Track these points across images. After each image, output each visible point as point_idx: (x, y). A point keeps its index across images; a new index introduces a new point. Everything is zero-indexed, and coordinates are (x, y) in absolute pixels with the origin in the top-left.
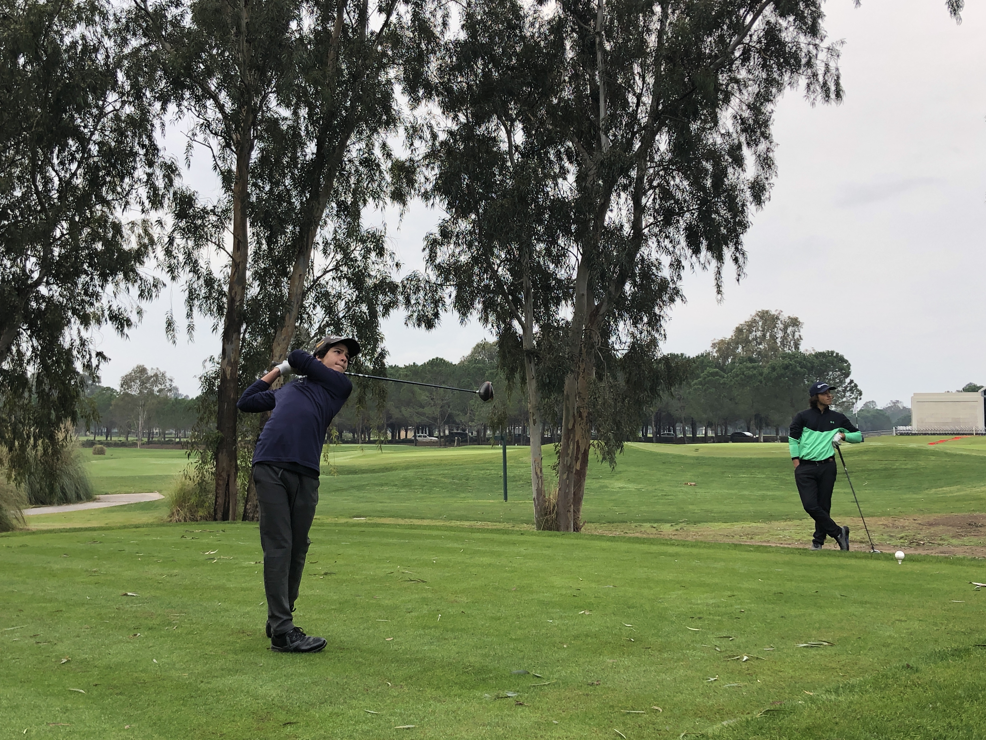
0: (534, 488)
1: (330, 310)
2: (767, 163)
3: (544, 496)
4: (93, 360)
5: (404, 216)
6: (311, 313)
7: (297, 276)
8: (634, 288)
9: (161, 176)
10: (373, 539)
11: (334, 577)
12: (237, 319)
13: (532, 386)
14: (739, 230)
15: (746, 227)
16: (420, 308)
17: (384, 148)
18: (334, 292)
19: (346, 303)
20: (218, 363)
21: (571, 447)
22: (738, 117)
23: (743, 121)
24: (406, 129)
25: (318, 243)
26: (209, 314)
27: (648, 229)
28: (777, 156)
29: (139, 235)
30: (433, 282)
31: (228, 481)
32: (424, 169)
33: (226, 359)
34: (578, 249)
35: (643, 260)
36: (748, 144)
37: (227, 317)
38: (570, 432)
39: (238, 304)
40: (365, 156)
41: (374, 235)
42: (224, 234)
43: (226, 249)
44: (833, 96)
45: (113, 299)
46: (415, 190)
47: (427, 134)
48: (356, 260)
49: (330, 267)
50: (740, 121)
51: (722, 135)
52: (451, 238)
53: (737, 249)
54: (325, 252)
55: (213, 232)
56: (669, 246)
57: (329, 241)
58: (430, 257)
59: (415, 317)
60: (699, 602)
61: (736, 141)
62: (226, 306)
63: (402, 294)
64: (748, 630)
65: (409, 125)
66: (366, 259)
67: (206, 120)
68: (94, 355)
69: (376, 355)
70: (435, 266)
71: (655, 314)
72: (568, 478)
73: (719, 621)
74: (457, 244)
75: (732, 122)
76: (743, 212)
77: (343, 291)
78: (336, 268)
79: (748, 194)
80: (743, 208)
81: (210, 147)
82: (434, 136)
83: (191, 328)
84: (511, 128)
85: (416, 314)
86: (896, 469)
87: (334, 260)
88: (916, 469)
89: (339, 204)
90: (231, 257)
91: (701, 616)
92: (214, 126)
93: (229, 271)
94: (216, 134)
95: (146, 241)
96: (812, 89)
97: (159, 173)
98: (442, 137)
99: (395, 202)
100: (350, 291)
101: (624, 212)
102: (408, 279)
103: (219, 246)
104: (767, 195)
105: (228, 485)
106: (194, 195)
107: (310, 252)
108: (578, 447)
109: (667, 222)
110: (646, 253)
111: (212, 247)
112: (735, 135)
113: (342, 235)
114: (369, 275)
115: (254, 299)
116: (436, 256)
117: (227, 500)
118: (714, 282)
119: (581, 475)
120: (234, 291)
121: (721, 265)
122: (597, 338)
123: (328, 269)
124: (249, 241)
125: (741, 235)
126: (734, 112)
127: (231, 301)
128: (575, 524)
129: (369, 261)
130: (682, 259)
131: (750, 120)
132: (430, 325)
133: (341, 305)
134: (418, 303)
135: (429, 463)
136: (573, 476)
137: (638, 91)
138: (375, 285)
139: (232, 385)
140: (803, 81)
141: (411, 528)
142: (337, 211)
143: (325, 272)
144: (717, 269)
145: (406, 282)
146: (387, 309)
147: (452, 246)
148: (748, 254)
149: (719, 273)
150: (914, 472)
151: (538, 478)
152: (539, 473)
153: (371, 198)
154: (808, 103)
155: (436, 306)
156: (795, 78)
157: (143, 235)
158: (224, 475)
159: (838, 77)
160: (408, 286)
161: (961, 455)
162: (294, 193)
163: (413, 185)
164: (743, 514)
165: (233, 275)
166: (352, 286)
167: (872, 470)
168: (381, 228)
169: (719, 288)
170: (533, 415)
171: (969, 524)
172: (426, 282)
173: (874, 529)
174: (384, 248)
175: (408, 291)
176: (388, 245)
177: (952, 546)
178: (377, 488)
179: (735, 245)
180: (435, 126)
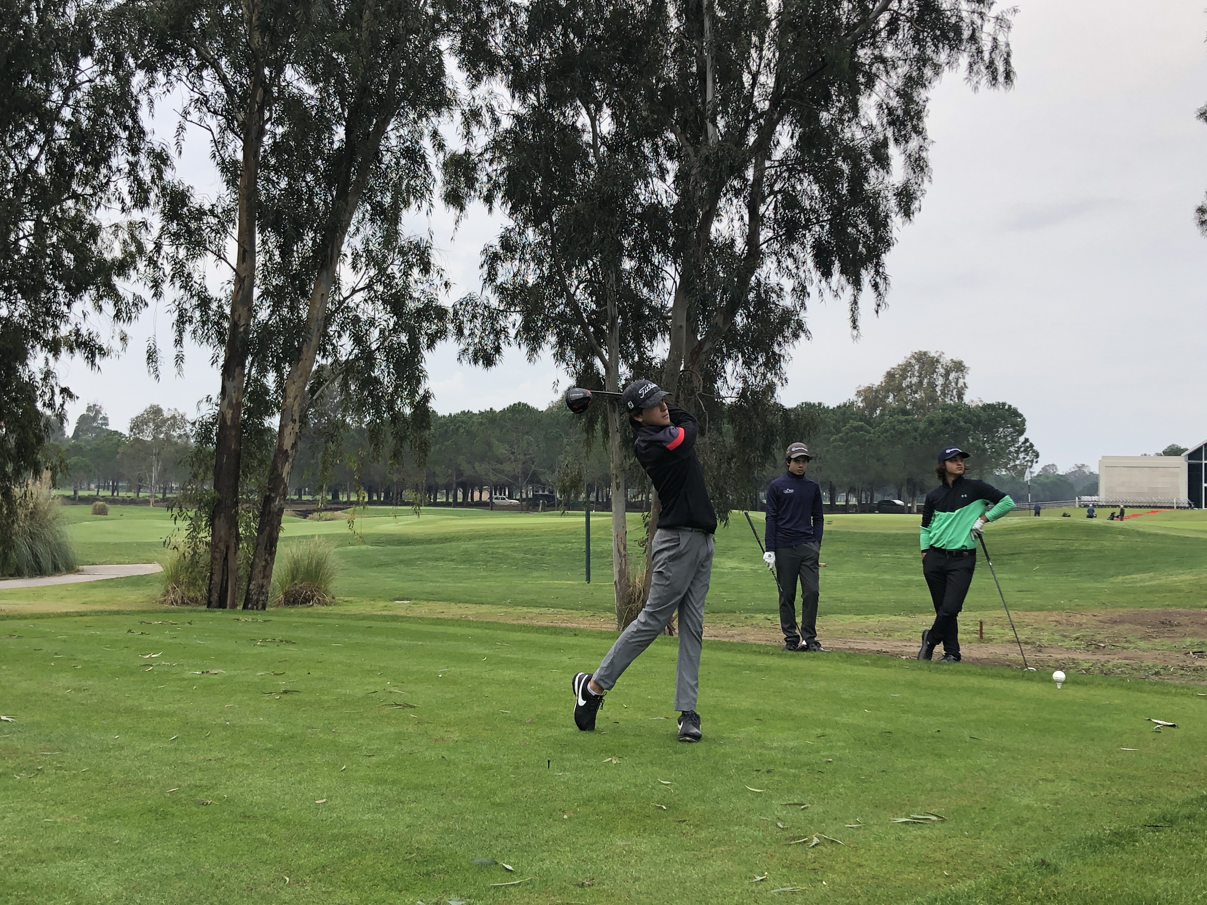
0: (616, 569)
1: (359, 340)
2: (919, 165)
3: (628, 580)
4: (56, 398)
5: (461, 224)
6: (336, 344)
7: (318, 296)
8: (747, 320)
9: (148, 166)
10: (378, 639)
11: (295, 697)
12: (240, 350)
13: (616, 440)
14: (880, 248)
15: (889, 245)
16: (477, 340)
17: (434, 137)
18: (366, 318)
19: (380, 331)
20: (217, 405)
22: (884, 107)
23: (891, 111)
24: (463, 114)
25: (345, 255)
26: (205, 343)
27: (766, 245)
28: (931, 156)
29: (125, 242)
30: (493, 307)
31: (227, 554)
32: (486, 164)
33: (226, 401)
34: (676, 269)
35: (759, 283)
36: (896, 140)
37: (228, 346)
39: (242, 332)
40: (406, 145)
41: (417, 246)
42: (226, 241)
43: (229, 261)
44: (1001, 78)
45: (82, 321)
46: (475, 191)
47: (487, 119)
48: (394, 278)
49: (361, 285)
50: (886, 111)
51: (863, 128)
52: (515, 252)
53: (877, 272)
54: (354, 266)
55: (212, 238)
56: (792, 266)
57: (360, 253)
58: (489, 274)
59: (470, 352)
60: (775, 745)
61: (881, 137)
62: (227, 332)
63: (452, 322)
64: (831, 792)
65: (467, 109)
66: (407, 276)
67: (202, 94)
68: (57, 390)
69: (418, 398)
70: (496, 287)
71: (774, 353)
73: (795, 776)
74: (523, 260)
75: (876, 112)
76: (885, 225)
77: (377, 316)
78: (369, 287)
79: (893, 202)
80: (886, 221)
81: (210, 130)
82: (496, 122)
83: (179, 359)
84: (596, 115)
85: (472, 348)
86: (1075, 550)
87: (366, 276)
88: (1100, 551)
89: (374, 206)
90: (234, 270)
91: (771, 767)
92: (212, 101)
93: (232, 288)
94: (215, 113)
95: (133, 249)
96: (975, 70)
97: (144, 160)
98: (507, 123)
99: (451, 206)
100: (387, 317)
101: (737, 224)
102: (461, 304)
103: (220, 256)
104: (917, 204)
105: (226, 559)
106: (188, 191)
107: (336, 266)
109: (791, 237)
110: (763, 275)
111: (210, 257)
112: (879, 129)
113: (377, 245)
114: (411, 297)
115: (265, 325)
116: (496, 274)
117: (225, 577)
118: (849, 314)
120: (237, 313)
121: (858, 293)
122: (698, 382)
123: (357, 288)
124: (257, 250)
125: (883, 255)
126: (879, 99)
127: (235, 325)
129: (411, 279)
130: (807, 284)
131: (899, 110)
132: (489, 362)
133: (375, 334)
134: (474, 333)
135: (499, 532)
137: (754, 68)
138: (418, 310)
139: (233, 433)
140: (964, 59)
141: (436, 624)
142: (371, 215)
143: (354, 291)
144: (853, 298)
145: (458, 307)
146: (433, 340)
147: (517, 262)
148: (890, 279)
149: (855, 302)
150: (1098, 554)
151: (621, 556)
152: (622, 550)
153: (413, 198)
154: (969, 88)
155: (498, 338)
156: (955, 56)
157: (129, 241)
158: (222, 546)
159: (1008, 55)
160: (461, 311)
161: (1156, 535)
163: (473, 185)
164: (880, 605)
165: (235, 293)
166: (389, 309)
167: (1045, 551)
168: (426, 237)
169: (854, 321)
170: (617, 477)
171: (1163, 623)
172: (485, 307)
173: (1043, 626)
174: (430, 263)
175: (461, 318)
176: (436, 259)
177: (1140, 650)
178: (430, 563)
179: (876, 267)
180: (496, 108)
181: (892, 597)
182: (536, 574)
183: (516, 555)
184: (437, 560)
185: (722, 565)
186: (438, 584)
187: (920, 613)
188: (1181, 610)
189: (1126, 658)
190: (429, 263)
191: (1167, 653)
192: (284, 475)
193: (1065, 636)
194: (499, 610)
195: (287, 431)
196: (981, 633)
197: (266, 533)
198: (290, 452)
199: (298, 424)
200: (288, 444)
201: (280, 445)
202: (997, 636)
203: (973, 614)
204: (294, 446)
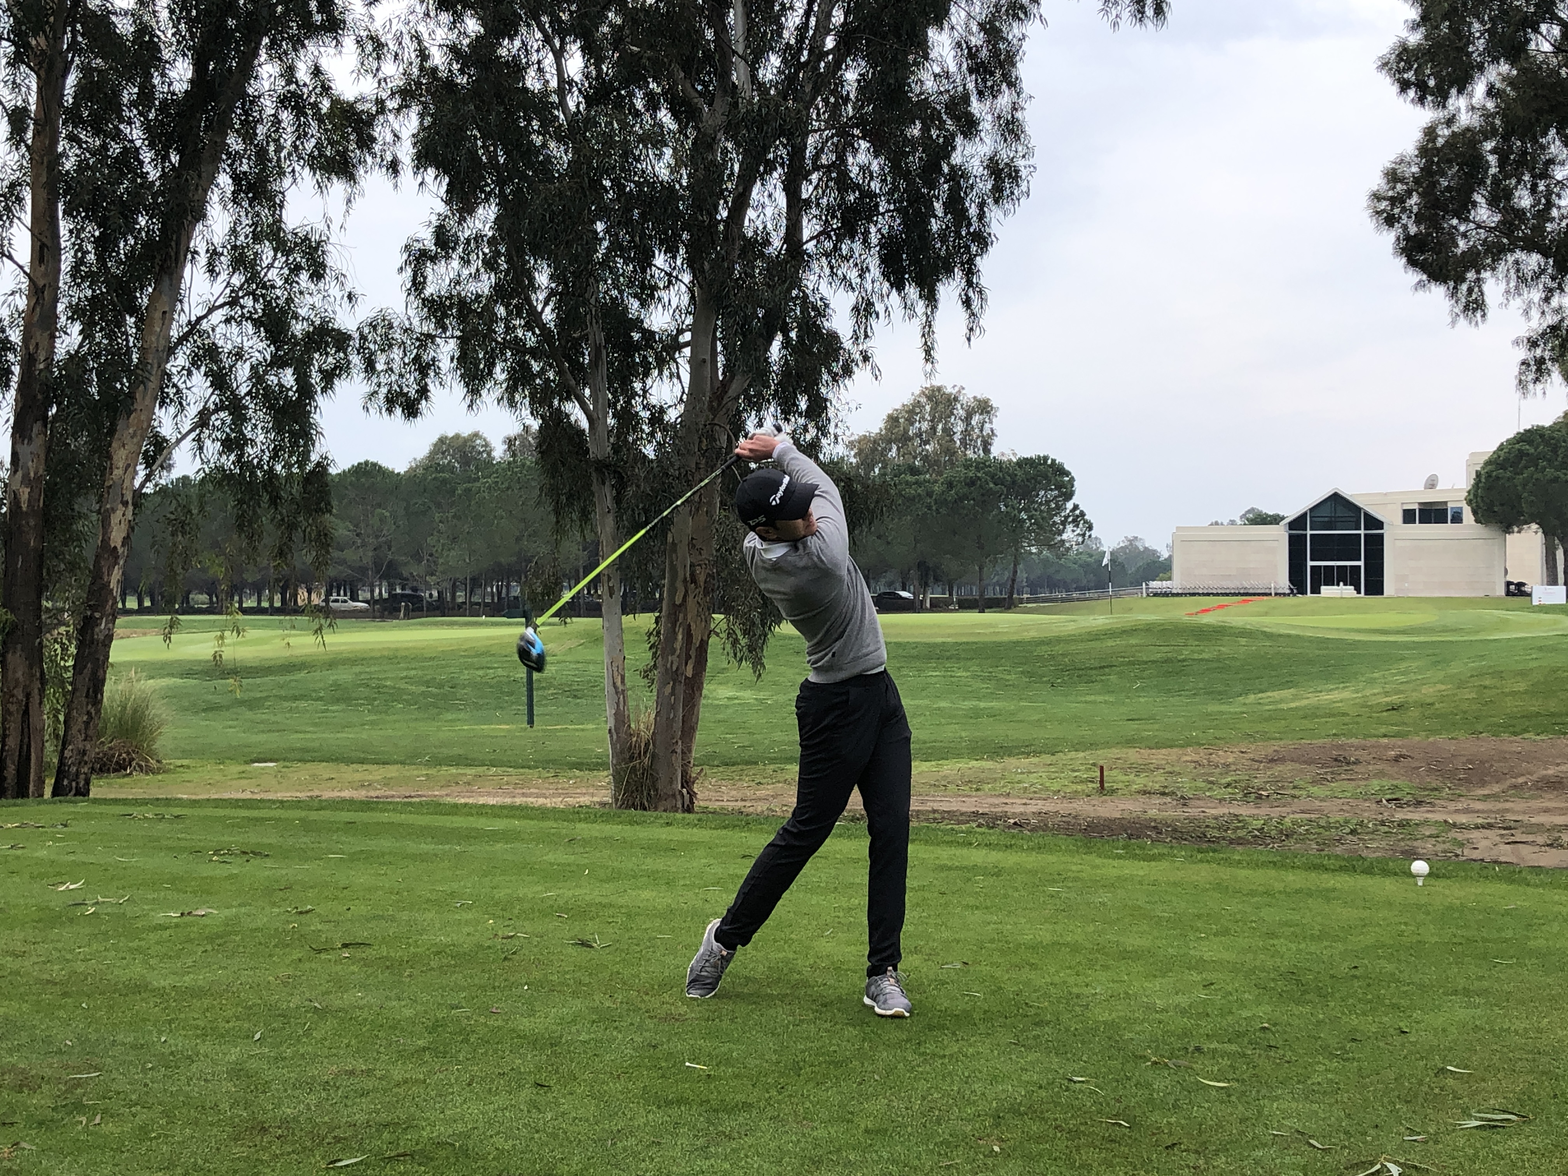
0: (610, 712)
1: (220, 380)
2: (1011, 131)
3: (629, 726)
5: (355, 205)
6: (182, 386)
7: (158, 315)
12: (39, 397)
13: (606, 526)
14: (974, 249)
15: (986, 245)
16: (393, 379)
17: (316, 75)
18: (229, 347)
19: (252, 367)
21: (680, 637)
24: (358, 42)
25: (196, 252)
27: (814, 242)
28: (1029, 117)
30: (417, 330)
31: (27, 705)
32: (391, 117)
33: (20, 474)
35: (804, 299)
36: (980, 94)
37: (19, 390)
38: (676, 610)
39: (42, 366)
41: (306, 238)
42: (12, 230)
43: (16, 258)
44: (1149, 12)
46: (374, 156)
47: (410, 52)
48: (273, 287)
49: (222, 300)
50: (966, 52)
51: (936, 76)
52: (454, 249)
53: (970, 283)
54: (211, 270)
56: (853, 275)
57: (220, 250)
58: (414, 283)
59: (381, 396)
61: (960, 89)
62: (16, 369)
65: (364, 34)
66: (291, 284)
70: (423, 300)
71: (819, 397)
72: (673, 693)
74: (465, 261)
75: (953, 53)
76: (981, 216)
77: (247, 345)
78: (233, 302)
82: (423, 55)
84: (561, 49)
85: (384, 390)
86: (1184, 660)
87: (229, 285)
88: (1218, 661)
89: (236, 178)
90: (27, 275)
93: (22, 303)
96: (1113, 0)
98: (438, 57)
99: (334, 178)
100: (262, 345)
101: (769, 211)
102: (371, 324)
104: (1024, 186)
105: (26, 713)
107: (183, 269)
108: (689, 635)
109: (849, 230)
110: (810, 286)
112: (957, 77)
113: (242, 238)
114: (296, 317)
115: (74, 358)
116: (425, 282)
117: (26, 740)
118: (920, 342)
119: (694, 686)
120: (33, 342)
121: (932, 312)
123: (217, 304)
124: (63, 245)
125: (978, 258)
126: (956, 35)
127: (28, 362)
128: (685, 774)
129: (297, 289)
130: (875, 299)
131: (985, 50)
132: (411, 410)
133: (243, 371)
134: (391, 370)
136: (681, 689)
138: (307, 335)
139: (32, 523)
142: (233, 193)
143: (213, 309)
144: (925, 318)
145: (366, 330)
146: (329, 377)
147: (455, 264)
148: (988, 293)
149: (929, 324)
150: (1215, 665)
151: (617, 693)
152: (619, 683)
153: (307, 169)
154: (1105, 24)
155: (424, 376)
158: (19, 694)
160: (370, 337)
161: (1289, 636)
162: (147, 156)
163: (370, 149)
164: (952, 745)
165: (31, 309)
166: (263, 334)
167: (1146, 663)
168: (322, 226)
169: (928, 352)
170: (609, 579)
171: (1336, 760)
172: (406, 331)
173: (1177, 769)
174: (325, 266)
175: (372, 346)
176: (333, 259)
177: (1316, 798)
178: (286, 704)
179: (967, 275)
180: (426, 36)
181: (963, 734)
182: (449, 716)
183: (413, 688)
184: (295, 698)
185: (714, 694)
186: (309, 736)
187: (1009, 756)
188: (1353, 740)
189: (1303, 812)
190: (323, 266)
191: (1353, 803)
192: (113, 584)
193: (1212, 782)
194: (415, 772)
195: (116, 518)
196: (1102, 782)
197: (87, 672)
198: (120, 550)
199: (131, 508)
200: (117, 537)
201: (106, 541)
202: (1120, 786)
203: (1081, 755)
204: (126, 540)
